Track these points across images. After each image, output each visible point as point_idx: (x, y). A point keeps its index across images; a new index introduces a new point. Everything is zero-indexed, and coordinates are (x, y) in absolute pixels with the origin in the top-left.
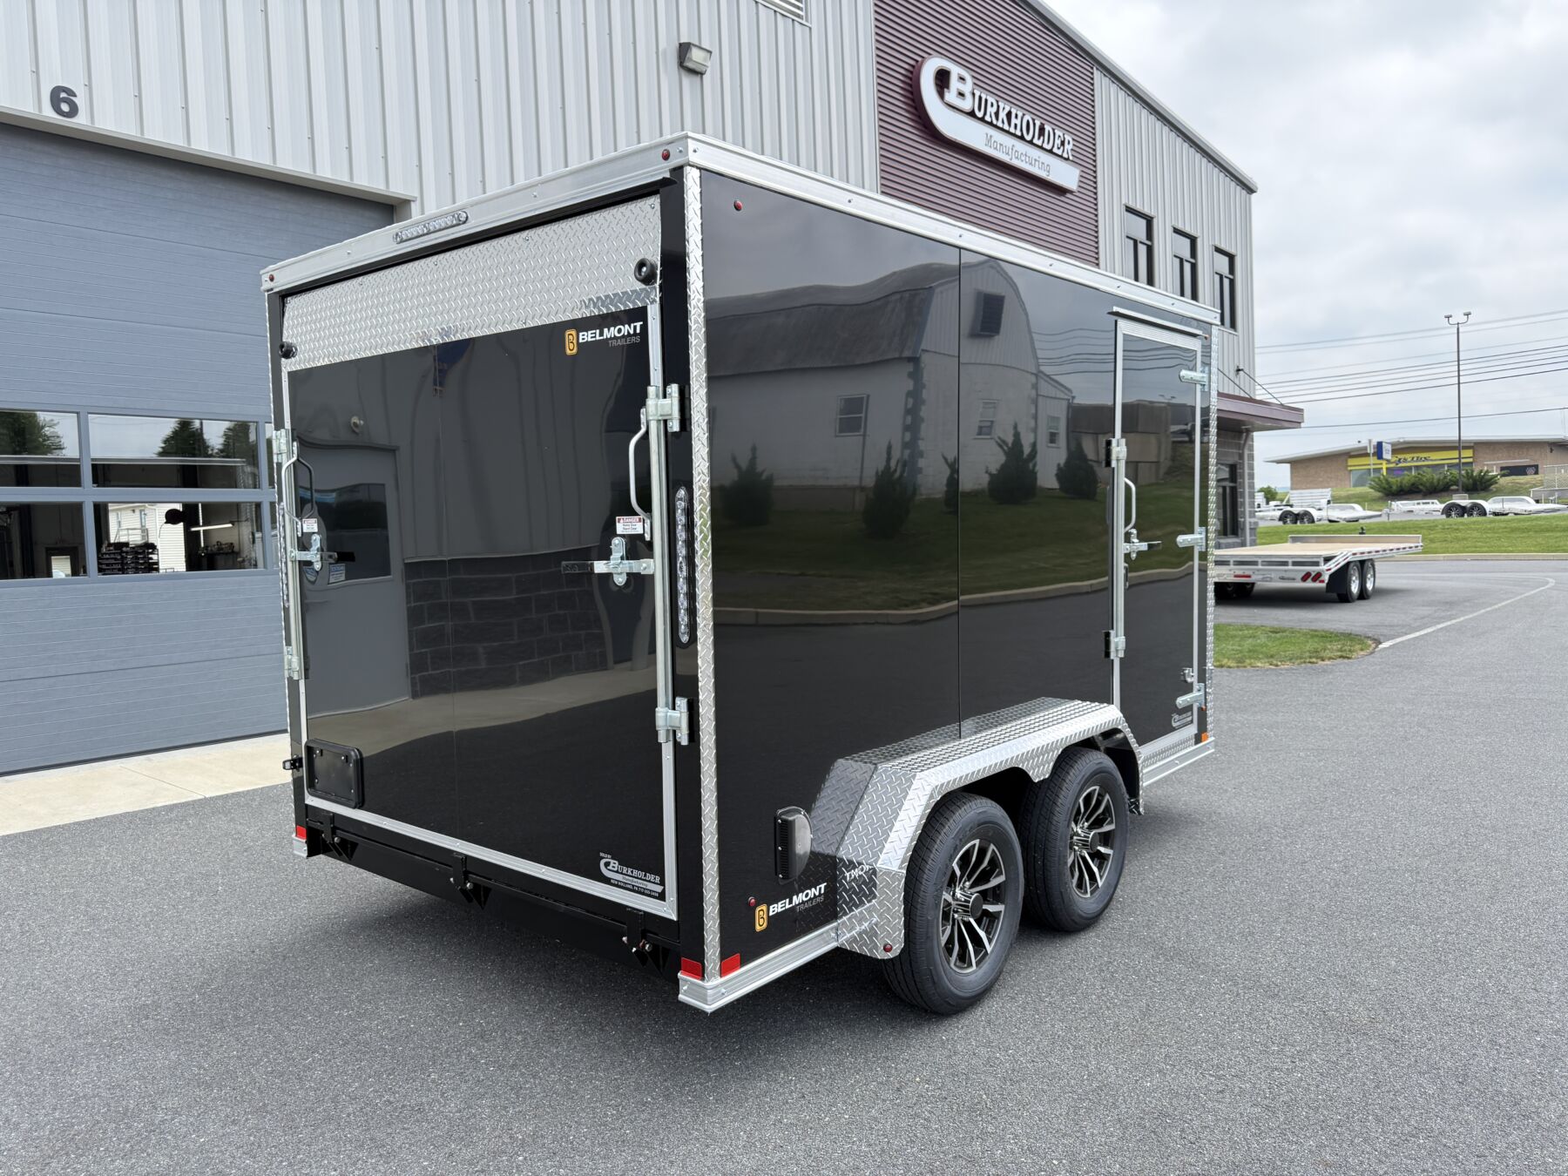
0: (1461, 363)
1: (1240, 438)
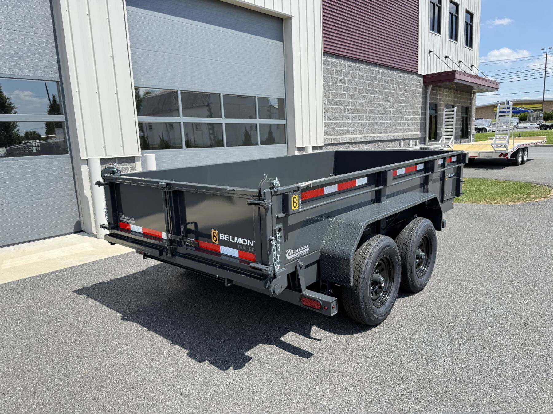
0: (547, 68)
1: (471, 96)
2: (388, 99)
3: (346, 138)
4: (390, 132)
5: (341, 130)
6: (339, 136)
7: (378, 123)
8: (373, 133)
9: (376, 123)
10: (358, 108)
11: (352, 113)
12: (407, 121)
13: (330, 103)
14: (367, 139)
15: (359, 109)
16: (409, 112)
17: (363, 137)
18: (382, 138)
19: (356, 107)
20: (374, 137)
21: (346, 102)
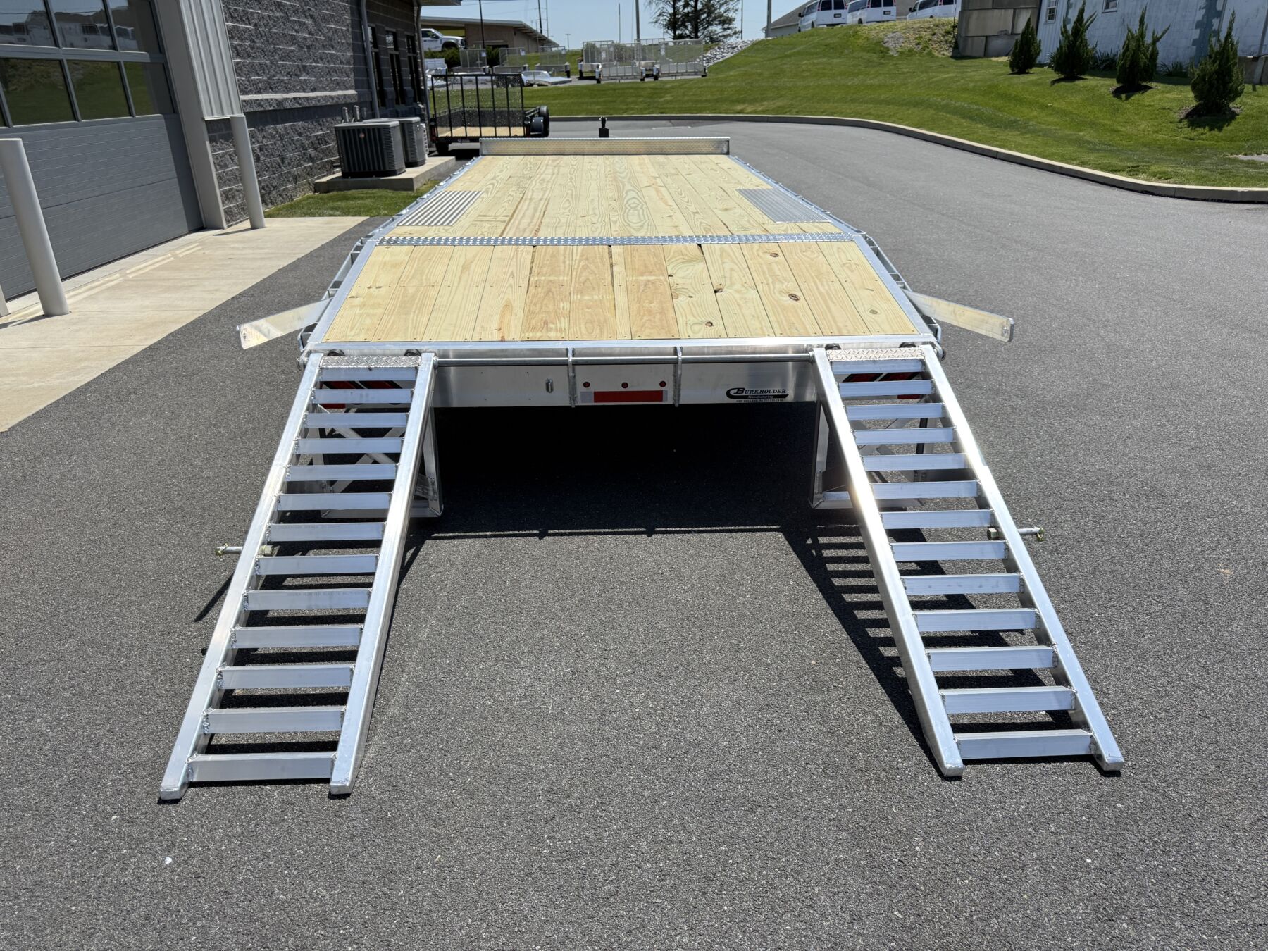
2: (311, 13)
3: (271, 99)
4: (325, 90)
5: (260, 81)
6: (259, 97)
7: (306, 66)
8: (304, 91)
9: (304, 67)
10: (274, 30)
11: (268, 41)
12: (344, 64)
13: (232, 17)
14: (300, 104)
15: (275, 33)
16: (342, 43)
17: (295, 98)
18: (319, 101)
19: (271, 28)
20: (307, 98)
21: (255, 16)
